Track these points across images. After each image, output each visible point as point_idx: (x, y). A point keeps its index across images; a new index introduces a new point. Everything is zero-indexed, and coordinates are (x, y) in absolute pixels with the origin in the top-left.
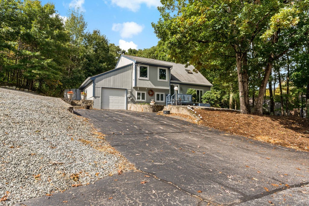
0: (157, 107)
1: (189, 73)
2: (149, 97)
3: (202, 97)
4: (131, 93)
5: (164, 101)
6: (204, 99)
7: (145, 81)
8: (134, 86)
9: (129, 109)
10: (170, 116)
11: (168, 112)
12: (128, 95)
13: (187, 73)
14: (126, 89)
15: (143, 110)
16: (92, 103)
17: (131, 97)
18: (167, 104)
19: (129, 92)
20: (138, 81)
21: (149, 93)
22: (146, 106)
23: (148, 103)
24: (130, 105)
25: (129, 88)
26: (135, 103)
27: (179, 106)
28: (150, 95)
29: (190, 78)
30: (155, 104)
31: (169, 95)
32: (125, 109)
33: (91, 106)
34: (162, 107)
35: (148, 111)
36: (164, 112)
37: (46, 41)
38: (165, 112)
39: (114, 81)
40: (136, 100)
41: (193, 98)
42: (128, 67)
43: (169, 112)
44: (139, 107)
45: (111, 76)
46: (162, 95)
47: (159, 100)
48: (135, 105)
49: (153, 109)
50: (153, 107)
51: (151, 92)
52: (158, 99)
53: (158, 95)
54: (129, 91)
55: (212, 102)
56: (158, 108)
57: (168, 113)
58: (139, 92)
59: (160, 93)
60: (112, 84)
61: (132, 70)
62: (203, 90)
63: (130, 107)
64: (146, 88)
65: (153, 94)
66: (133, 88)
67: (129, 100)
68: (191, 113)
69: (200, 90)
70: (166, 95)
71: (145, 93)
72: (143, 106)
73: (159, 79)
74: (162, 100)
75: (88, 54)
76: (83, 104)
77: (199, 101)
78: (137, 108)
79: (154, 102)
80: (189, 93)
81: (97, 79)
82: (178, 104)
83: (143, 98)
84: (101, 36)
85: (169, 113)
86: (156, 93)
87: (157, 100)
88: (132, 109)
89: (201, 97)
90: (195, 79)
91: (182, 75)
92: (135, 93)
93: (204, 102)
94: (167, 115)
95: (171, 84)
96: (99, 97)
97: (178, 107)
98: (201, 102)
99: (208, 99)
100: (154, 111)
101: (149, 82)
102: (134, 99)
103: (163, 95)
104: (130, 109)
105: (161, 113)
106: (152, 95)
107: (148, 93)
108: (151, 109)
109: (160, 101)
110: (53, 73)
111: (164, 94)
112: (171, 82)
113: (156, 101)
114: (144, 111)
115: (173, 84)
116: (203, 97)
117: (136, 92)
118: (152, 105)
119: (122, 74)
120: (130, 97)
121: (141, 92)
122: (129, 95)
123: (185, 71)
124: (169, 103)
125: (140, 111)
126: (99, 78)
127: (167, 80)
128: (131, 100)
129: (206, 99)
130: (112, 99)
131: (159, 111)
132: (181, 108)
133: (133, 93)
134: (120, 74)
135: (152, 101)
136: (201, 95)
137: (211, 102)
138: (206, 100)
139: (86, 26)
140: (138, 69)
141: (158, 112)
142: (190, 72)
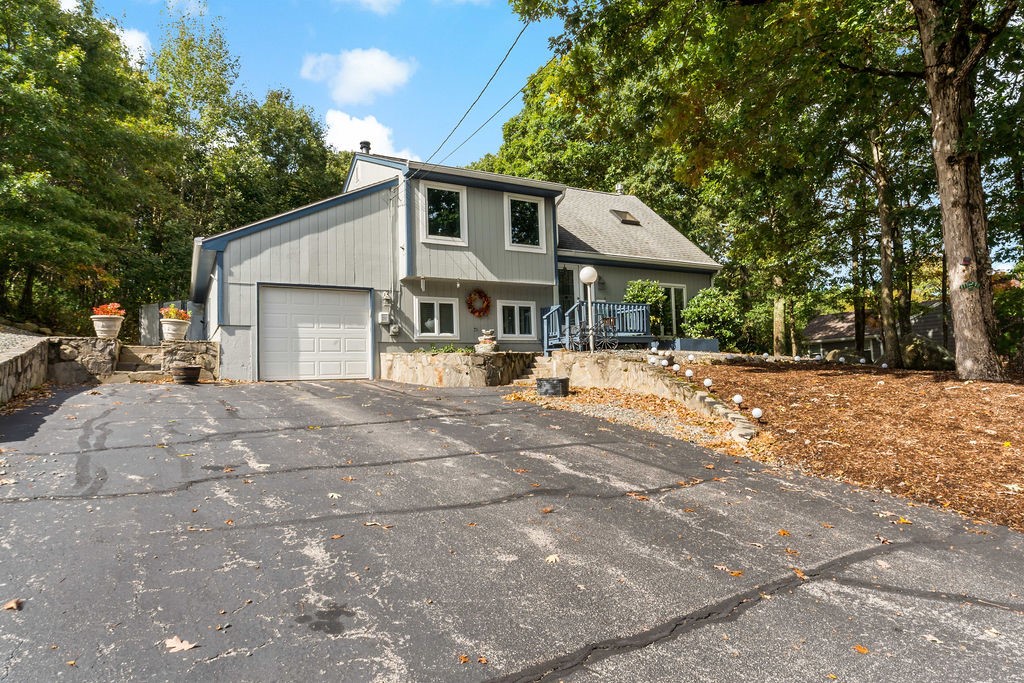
0: (504, 363)
1: (625, 222)
2: (473, 320)
3: (682, 315)
4: (393, 304)
5: (533, 336)
6: (693, 323)
7: (451, 252)
8: (403, 274)
9: (384, 376)
10: (572, 405)
11: (562, 387)
12: (380, 314)
13: (619, 222)
14: (370, 290)
15: (441, 380)
16: (215, 356)
17: (392, 322)
18: (549, 347)
19: (384, 303)
20: (422, 254)
21: (470, 305)
22: (457, 357)
23: (469, 345)
24: (389, 356)
25: (384, 285)
26: (411, 347)
27: (604, 353)
28: (473, 312)
29: (631, 242)
30: (496, 348)
31: (554, 308)
32: (369, 374)
33: (212, 370)
34: (527, 361)
35: (467, 380)
36: (540, 386)
37: (15, 94)
38: (547, 386)
39: (315, 257)
40: (418, 335)
41: (652, 318)
42: (375, 198)
43: (564, 382)
44: (425, 364)
45: (300, 236)
46: (525, 311)
47: (514, 333)
48: (408, 357)
49: (489, 370)
50: (487, 361)
51: (478, 298)
52: (509, 328)
53: (508, 312)
54: (384, 295)
55: (724, 331)
56: (508, 367)
57: (560, 389)
58: (427, 300)
59: (517, 304)
60: (305, 266)
61: (396, 207)
62: (683, 286)
63: (391, 368)
64: (454, 282)
65: (488, 307)
66: (399, 284)
67: (386, 337)
68: (679, 385)
69: (673, 286)
70: (543, 311)
71: (455, 302)
72: (441, 358)
73: (509, 245)
74: (526, 329)
75: (242, 169)
76: (171, 361)
77: (671, 331)
78: (419, 372)
79: (494, 339)
80: (634, 297)
81: (234, 246)
82: (599, 346)
83: (446, 326)
84: (296, 109)
85: (566, 393)
86: (500, 304)
87: (505, 332)
88: (396, 377)
89: (678, 313)
90: (654, 245)
91: (600, 232)
92: (413, 305)
93: (694, 333)
94: (559, 402)
95: (561, 266)
96: (248, 327)
97: (603, 358)
98: (681, 333)
99: (709, 321)
100: (493, 380)
101: (470, 254)
102: (406, 329)
103: (527, 310)
104: (389, 374)
105: (527, 390)
106: (485, 311)
107: (465, 306)
108: (480, 374)
109: (517, 336)
110: (63, 232)
111: (532, 305)
112: (560, 256)
113: (500, 335)
114: (445, 383)
115: (569, 266)
116: (689, 314)
117: (416, 302)
118: (483, 355)
119: (349, 225)
120: (387, 321)
121: (437, 301)
122: (383, 315)
123: (611, 216)
124: (556, 342)
125: (430, 384)
126: (245, 242)
127: (544, 246)
128: (395, 336)
129: (700, 320)
130: (310, 334)
131: (515, 381)
132: (617, 359)
133: (403, 306)
134: (341, 227)
135: (482, 335)
136: (679, 306)
137: (721, 333)
138: (701, 325)
139: (236, 69)
140: (421, 199)
141: (509, 382)
142: (628, 218)
